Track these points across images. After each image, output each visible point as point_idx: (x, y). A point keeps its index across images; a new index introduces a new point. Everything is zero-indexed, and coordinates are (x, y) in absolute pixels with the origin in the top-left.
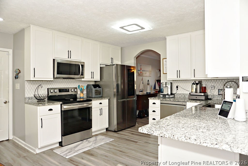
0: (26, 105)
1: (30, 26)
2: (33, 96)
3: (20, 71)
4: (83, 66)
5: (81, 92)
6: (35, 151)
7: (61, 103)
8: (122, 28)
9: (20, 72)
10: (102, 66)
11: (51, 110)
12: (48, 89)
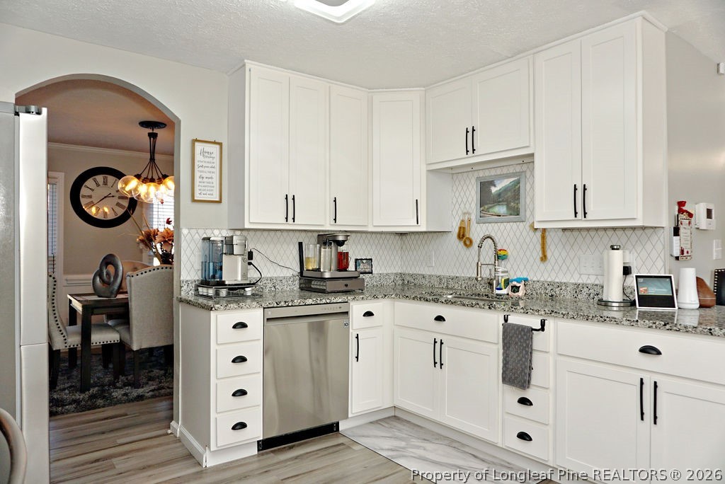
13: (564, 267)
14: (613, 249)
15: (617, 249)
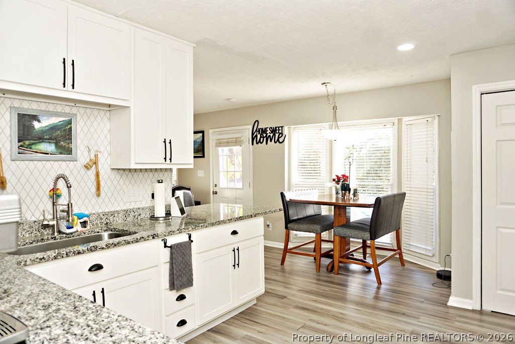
13: (113, 199)
14: (159, 182)
15: (162, 182)
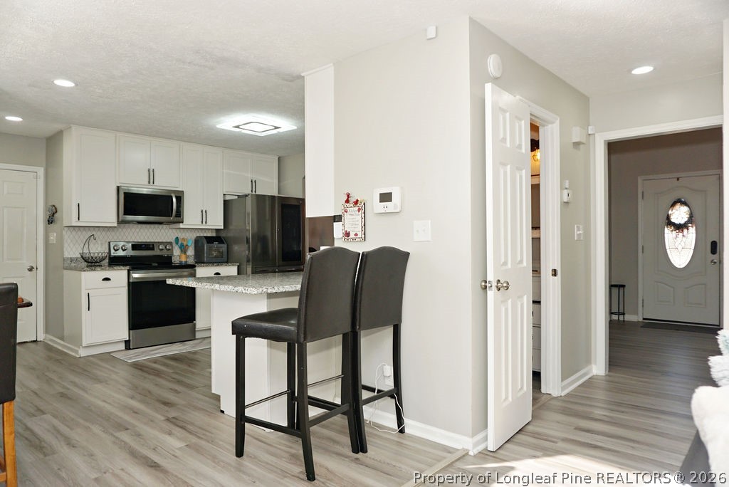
0: (65, 271)
1: (70, 127)
2: (79, 256)
3: (56, 209)
4: (179, 199)
5: (182, 251)
6: (76, 352)
7: (128, 268)
8: (238, 127)
9: (56, 212)
10: (228, 198)
11: (107, 279)
12: (109, 243)
